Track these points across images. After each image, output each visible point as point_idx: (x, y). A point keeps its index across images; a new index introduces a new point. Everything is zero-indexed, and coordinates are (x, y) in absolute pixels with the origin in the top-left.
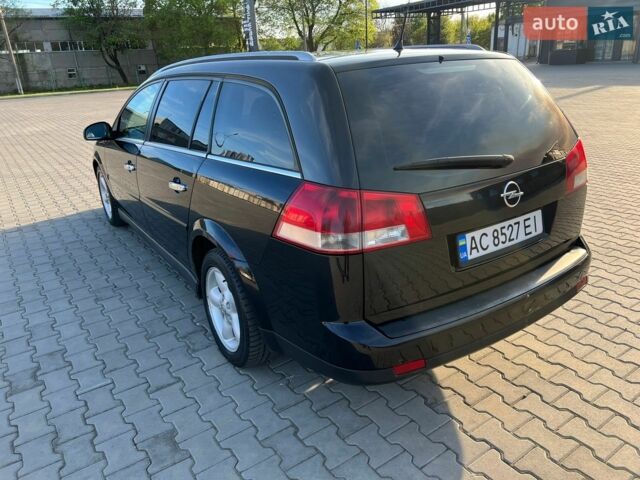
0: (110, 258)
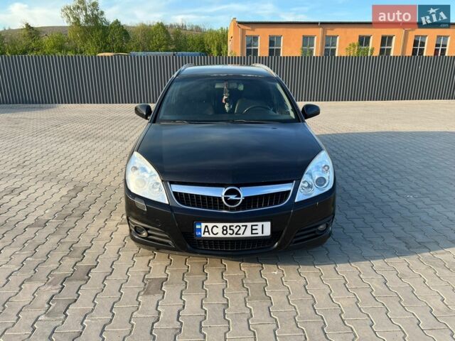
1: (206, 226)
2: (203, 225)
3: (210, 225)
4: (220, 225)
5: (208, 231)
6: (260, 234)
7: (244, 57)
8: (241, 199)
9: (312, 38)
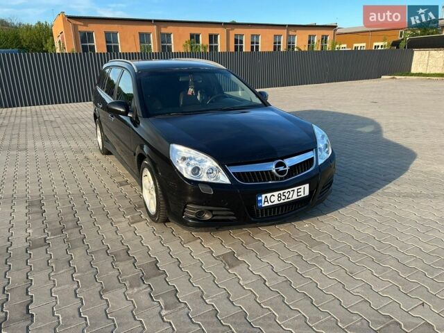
1: (266, 197)
2: (264, 196)
3: (269, 195)
4: (276, 194)
5: (267, 201)
6: (303, 196)
7: (80, 54)
8: (287, 168)
9: (148, 35)
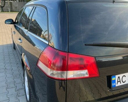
0: (9, 59)
